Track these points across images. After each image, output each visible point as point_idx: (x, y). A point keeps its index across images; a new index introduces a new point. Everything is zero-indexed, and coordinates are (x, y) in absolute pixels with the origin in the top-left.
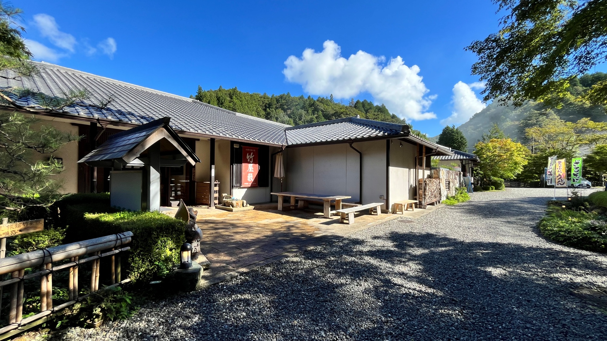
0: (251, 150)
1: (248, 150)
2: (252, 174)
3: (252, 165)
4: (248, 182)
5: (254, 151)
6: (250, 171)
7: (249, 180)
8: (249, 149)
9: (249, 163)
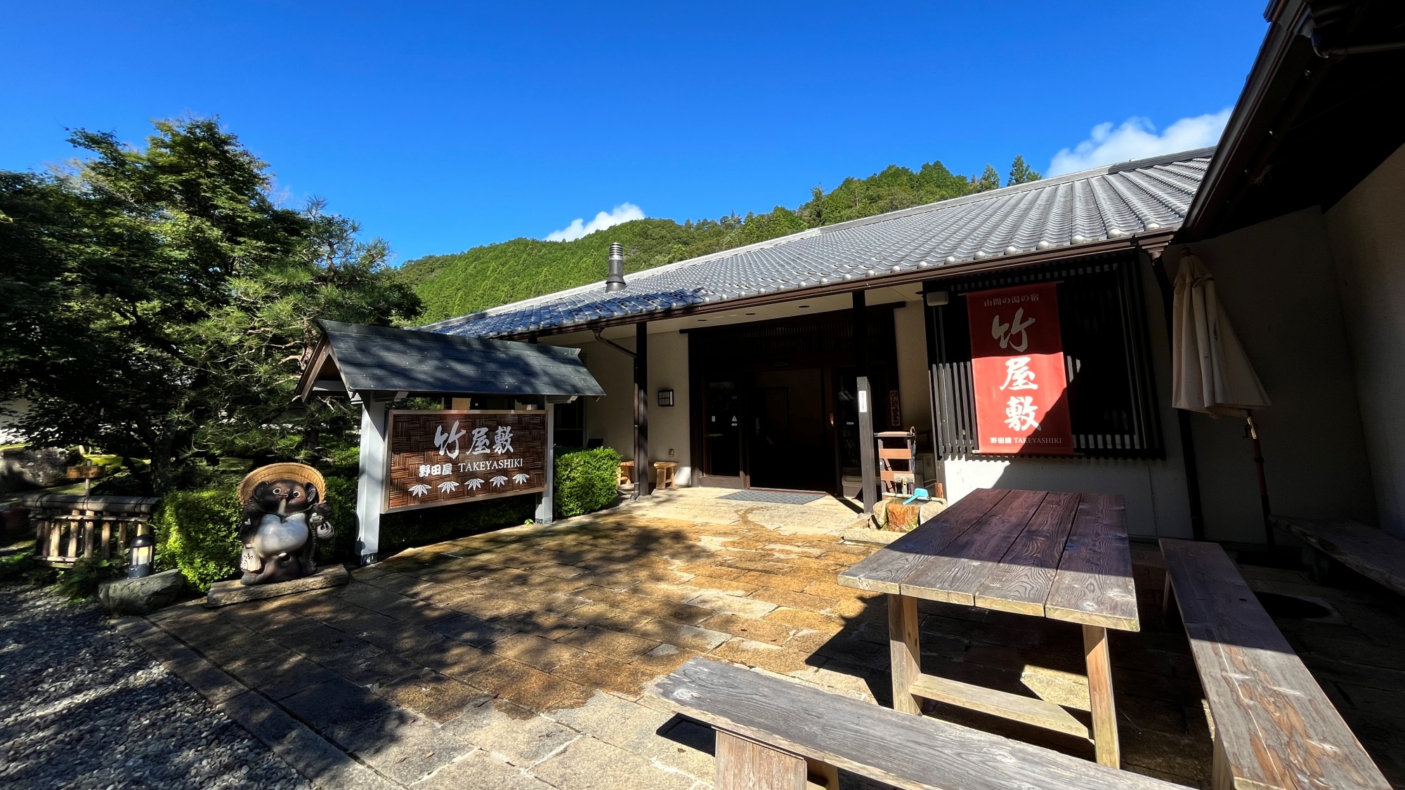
0: (1016, 300)
1: (997, 302)
2: (1029, 399)
3: (1024, 360)
4: (1012, 433)
5: (1034, 298)
6: (1020, 385)
7: (1014, 422)
8: (1002, 296)
9: (1011, 352)
